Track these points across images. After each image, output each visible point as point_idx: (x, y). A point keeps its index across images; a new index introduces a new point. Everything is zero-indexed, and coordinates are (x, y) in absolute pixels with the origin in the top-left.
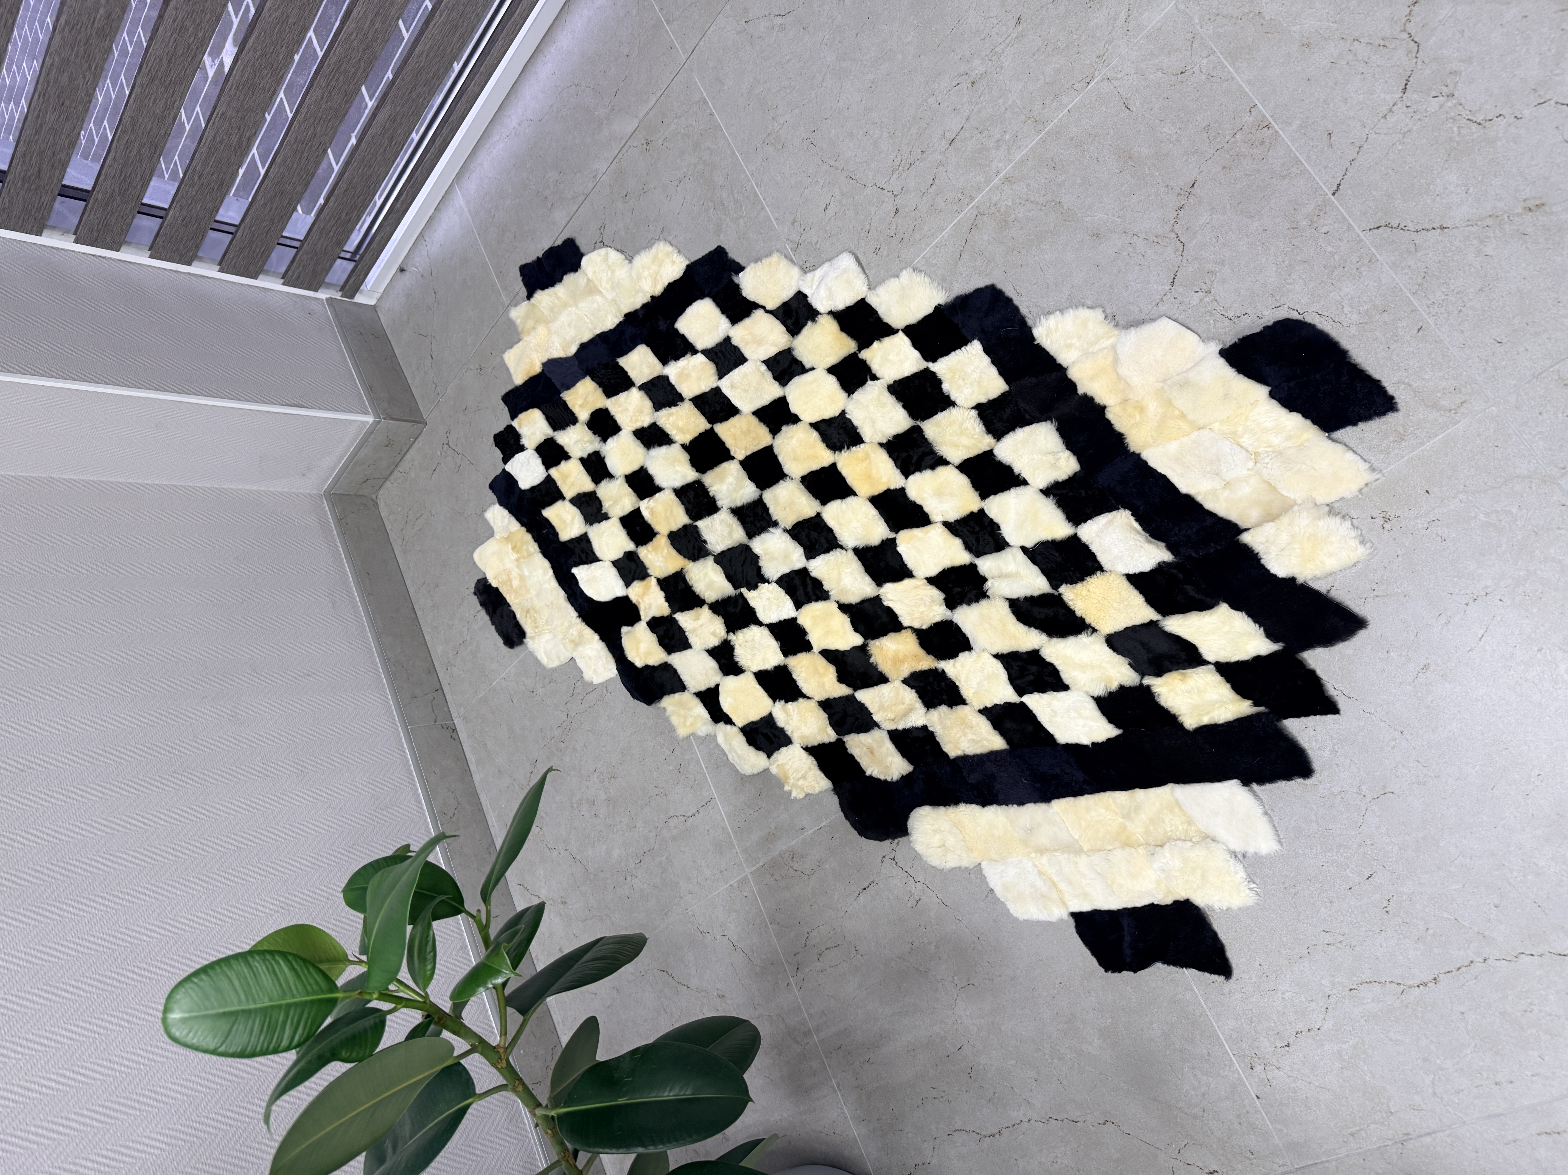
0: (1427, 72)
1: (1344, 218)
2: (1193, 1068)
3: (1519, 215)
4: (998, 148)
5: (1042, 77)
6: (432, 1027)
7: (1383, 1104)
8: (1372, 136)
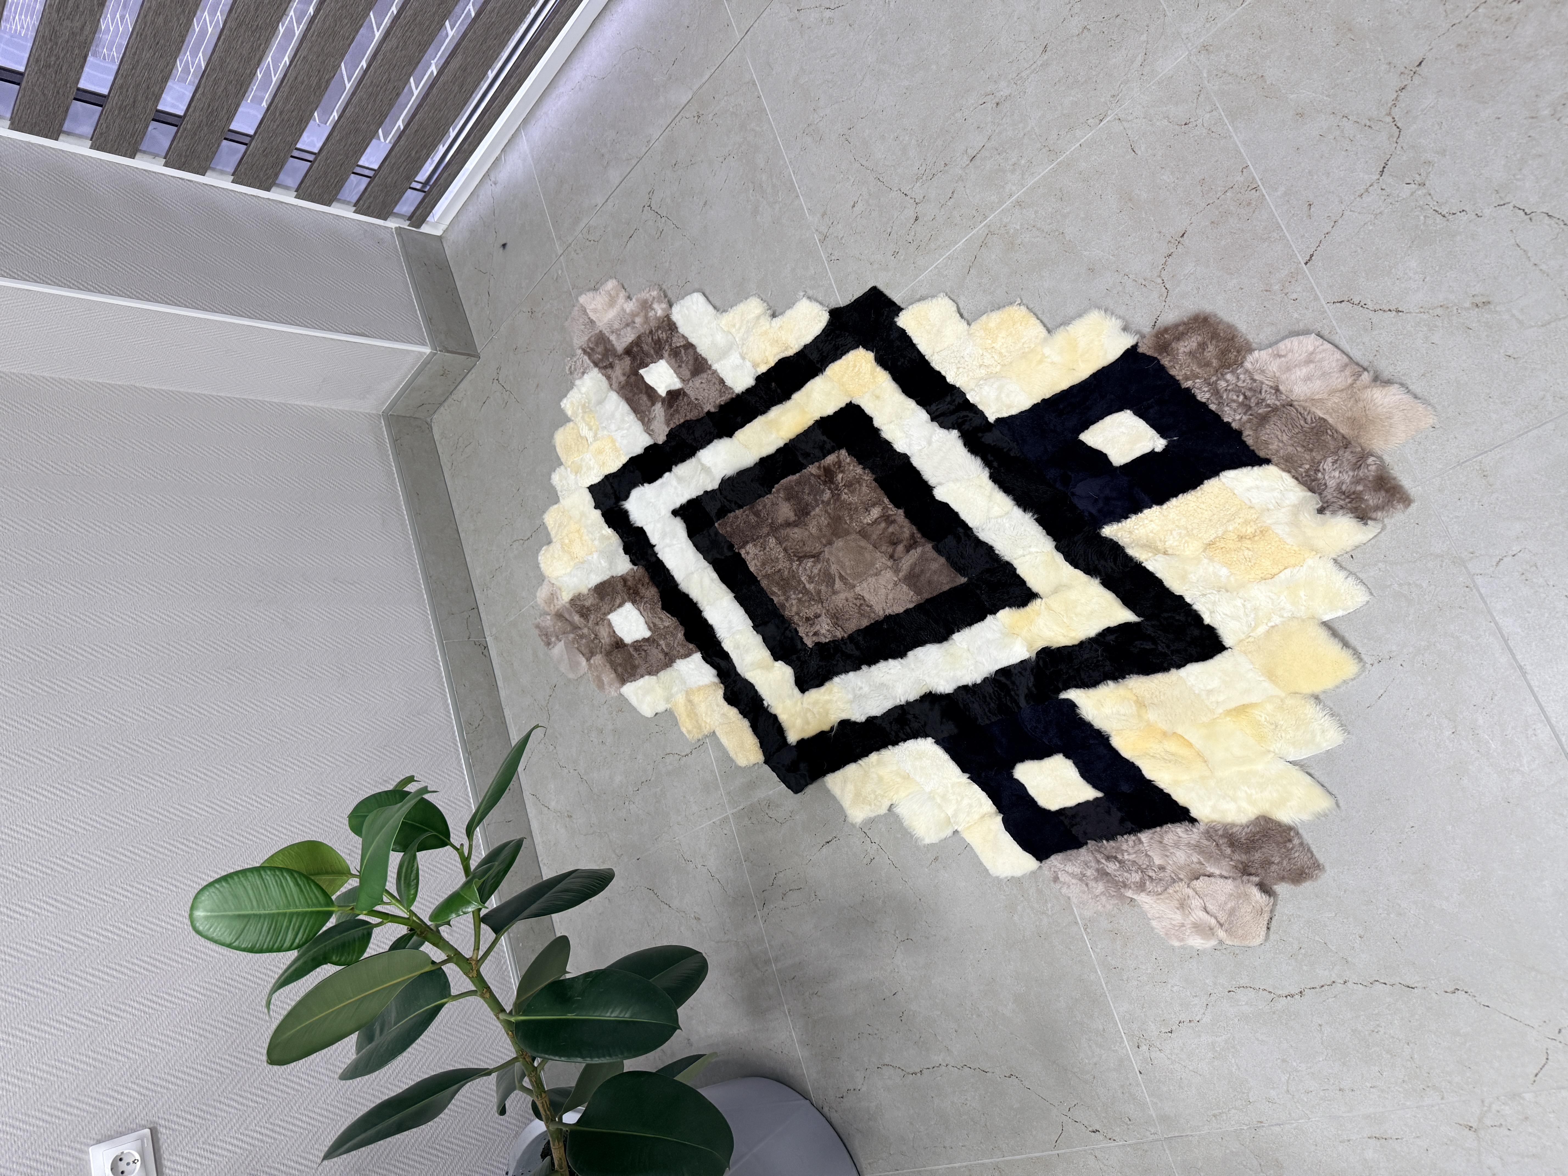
0: (1404, 158)
1: (1313, 288)
2: (1090, 1040)
3: (1467, 309)
4: (1013, 171)
5: (1059, 108)
6: (415, 938)
7: (1244, 1093)
8: (1347, 213)
